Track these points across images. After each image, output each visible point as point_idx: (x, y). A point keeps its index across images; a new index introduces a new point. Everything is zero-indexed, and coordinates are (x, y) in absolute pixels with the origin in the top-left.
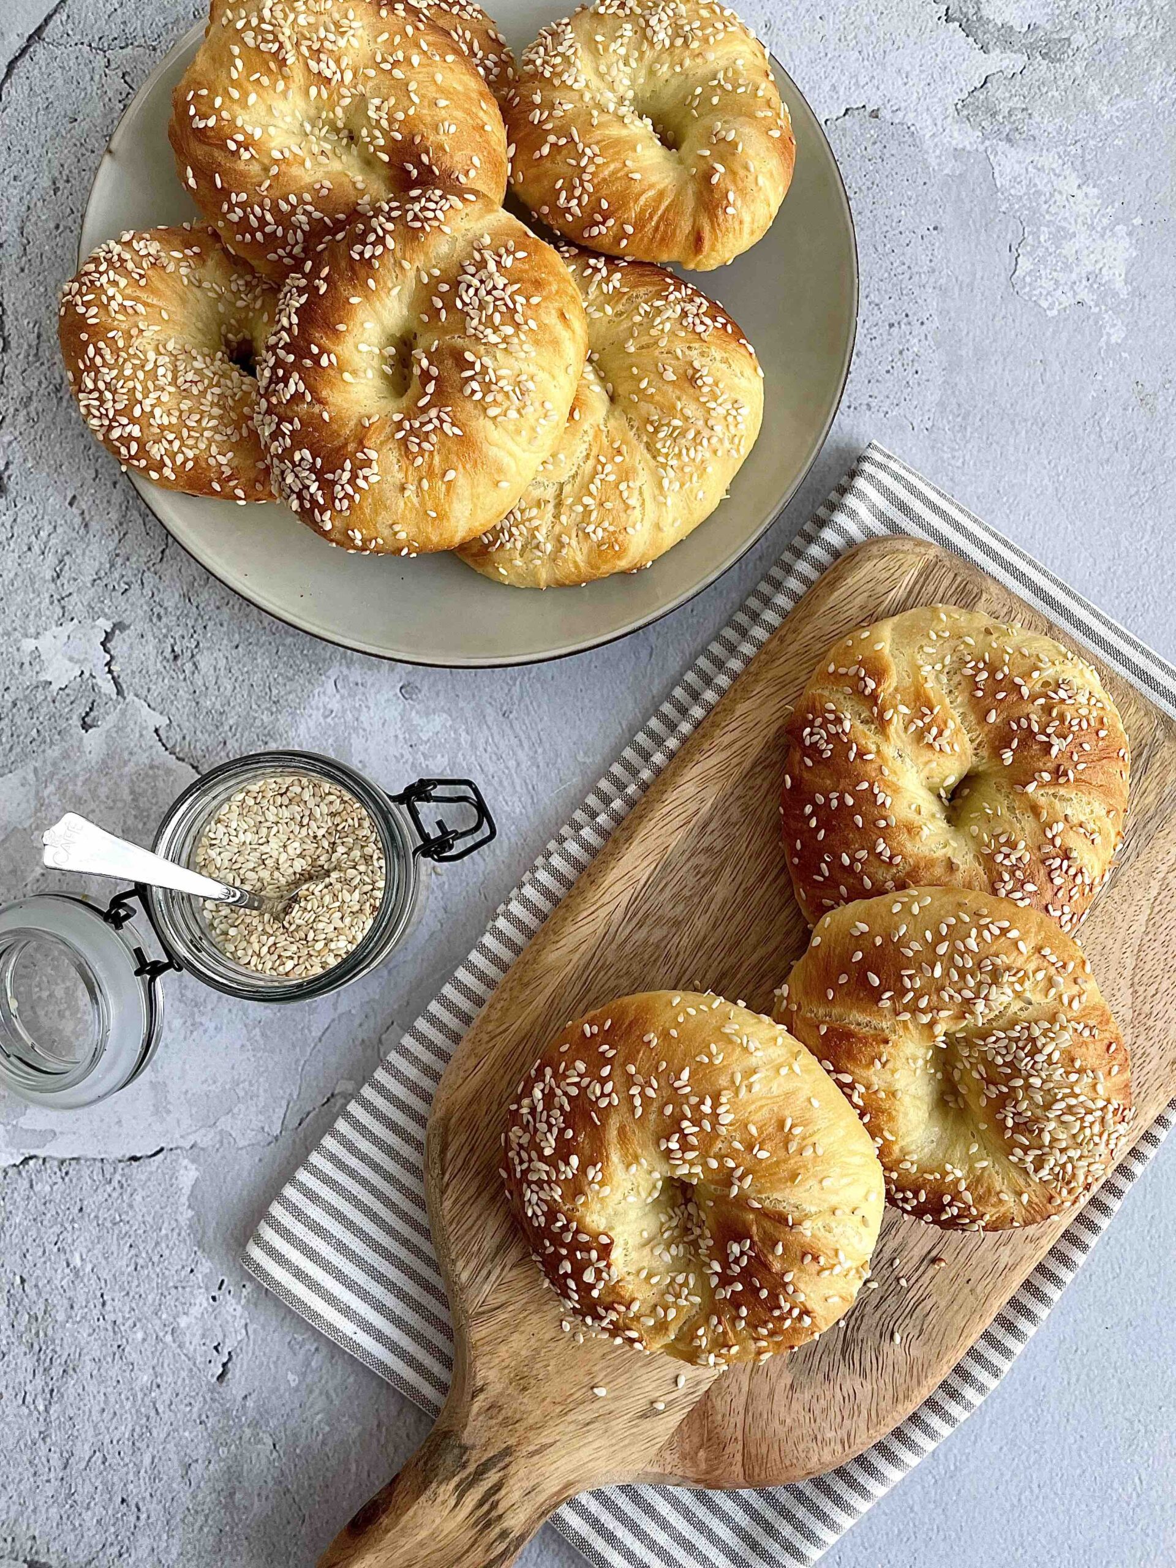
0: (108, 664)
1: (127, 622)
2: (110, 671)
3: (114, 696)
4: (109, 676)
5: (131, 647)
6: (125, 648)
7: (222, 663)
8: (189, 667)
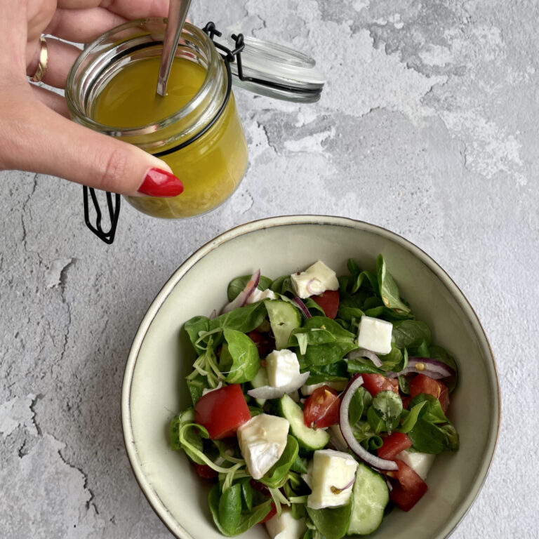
0: (33, 418)
1: (43, 394)
2: (34, 422)
3: (36, 435)
4: (34, 425)
5: (46, 407)
6: (43, 408)
7: (94, 409)
8: (76, 413)
